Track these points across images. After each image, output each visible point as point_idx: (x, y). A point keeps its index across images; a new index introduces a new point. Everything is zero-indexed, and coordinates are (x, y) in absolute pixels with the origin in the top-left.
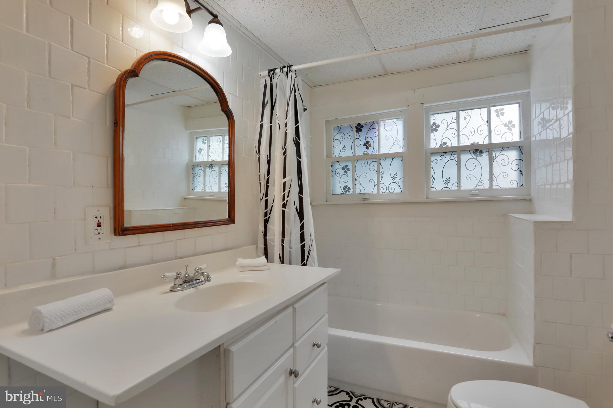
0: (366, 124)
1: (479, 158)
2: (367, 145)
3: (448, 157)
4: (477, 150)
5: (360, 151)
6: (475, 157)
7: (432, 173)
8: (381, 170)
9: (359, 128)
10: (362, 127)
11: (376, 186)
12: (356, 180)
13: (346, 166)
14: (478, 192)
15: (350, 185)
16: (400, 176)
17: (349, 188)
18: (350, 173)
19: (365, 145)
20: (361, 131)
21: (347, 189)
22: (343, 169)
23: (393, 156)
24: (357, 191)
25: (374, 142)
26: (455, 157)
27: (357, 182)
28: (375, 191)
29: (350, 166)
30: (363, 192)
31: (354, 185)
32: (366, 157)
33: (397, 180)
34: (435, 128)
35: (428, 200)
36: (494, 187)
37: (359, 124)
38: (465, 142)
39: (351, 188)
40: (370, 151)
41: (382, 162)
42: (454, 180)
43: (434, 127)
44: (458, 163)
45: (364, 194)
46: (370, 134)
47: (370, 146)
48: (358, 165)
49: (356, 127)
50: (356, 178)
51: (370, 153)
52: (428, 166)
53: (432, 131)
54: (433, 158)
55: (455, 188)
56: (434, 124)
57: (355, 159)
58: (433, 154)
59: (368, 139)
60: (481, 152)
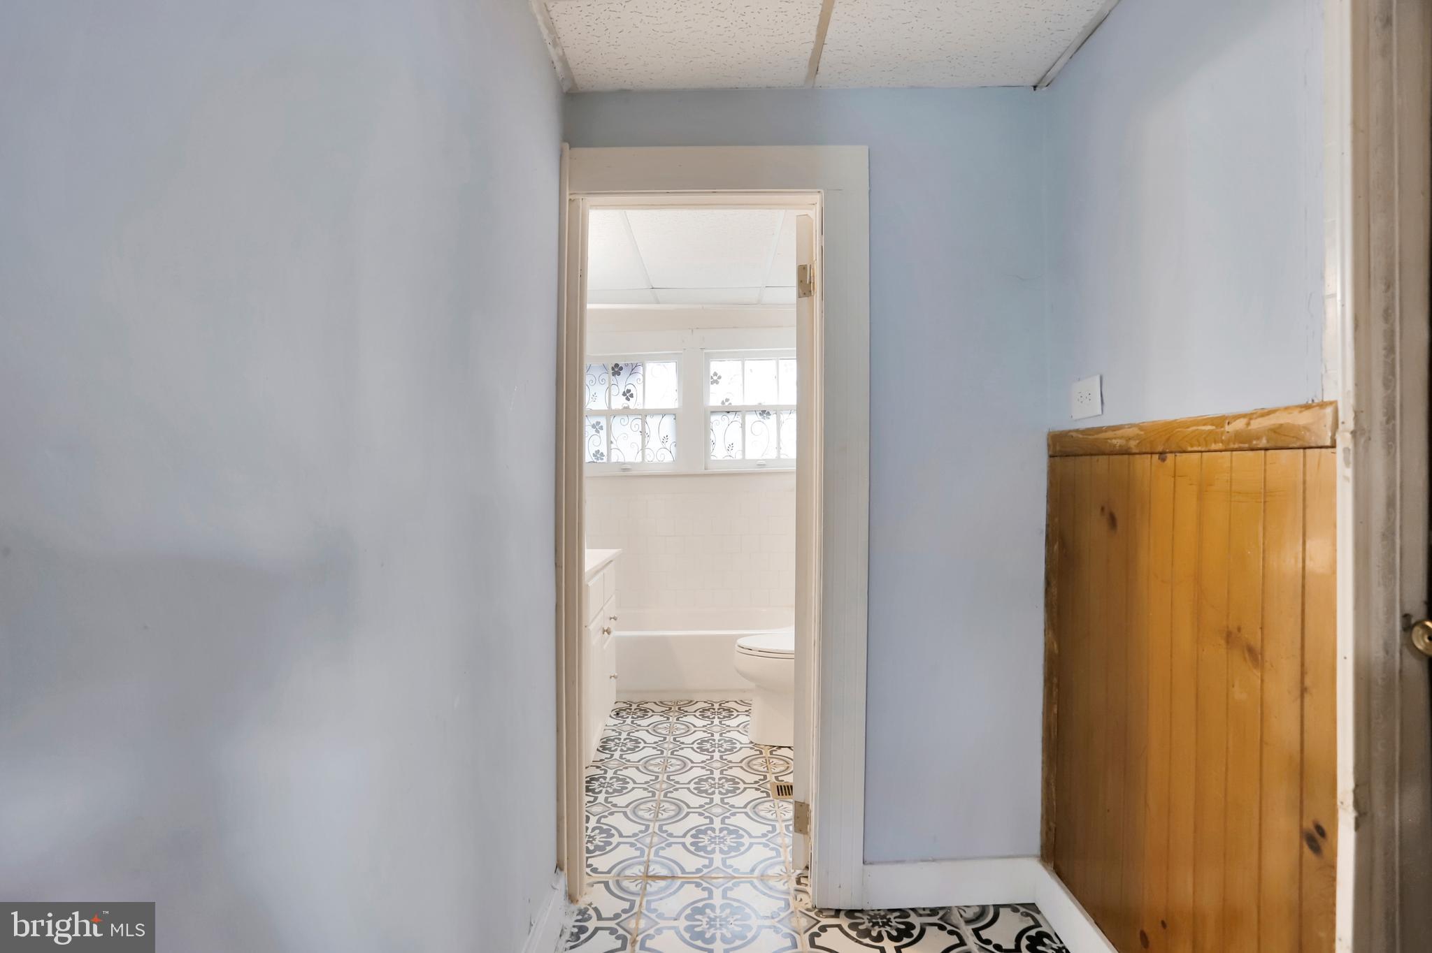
0: (627, 365)
1: (766, 421)
2: (628, 395)
3: (731, 416)
4: (764, 412)
5: (619, 402)
6: (762, 420)
7: (712, 437)
8: (647, 431)
9: (617, 370)
10: (621, 369)
11: (640, 453)
12: (612, 442)
13: (598, 423)
14: (764, 462)
15: (604, 450)
16: (671, 439)
17: (602, 454)
18: (603, 433)
19: (624, 394)
20: (619, 374)
21: (598, 454)
22: (593, 426)
23: (663, 413)
24: (614, 459)
25: (637, 391)
26: (739, 418)
27: (613, 446)
28: (639, 459)
29: (603, 422)
30: (621, 460)
31: (609, 450)
32: (626, 411)
33: (668, 445)
34: (716, 380)
35: (707, 472)
36: (782, 457)
37: (617, 365)
38: (751, 401)
39: (605, 453)
40: (632, 404)
41: (648, 419)
42: (738, 446)
43: (715, 378)
44: (743, 426)
45: (624, 463)
46: (632, 380)
47: (632, 396)
48: (616, 422)
49: (613, 369)
50: (612, 439)
51: (631, 407)
52: (707, 429)
53: (712, 383)
54: (714, 418)
55: (739, 457)
56: (715, 374)
57: (610, 414)
58: (713, 412)
59: (629, 387)
60: (768, 414)
